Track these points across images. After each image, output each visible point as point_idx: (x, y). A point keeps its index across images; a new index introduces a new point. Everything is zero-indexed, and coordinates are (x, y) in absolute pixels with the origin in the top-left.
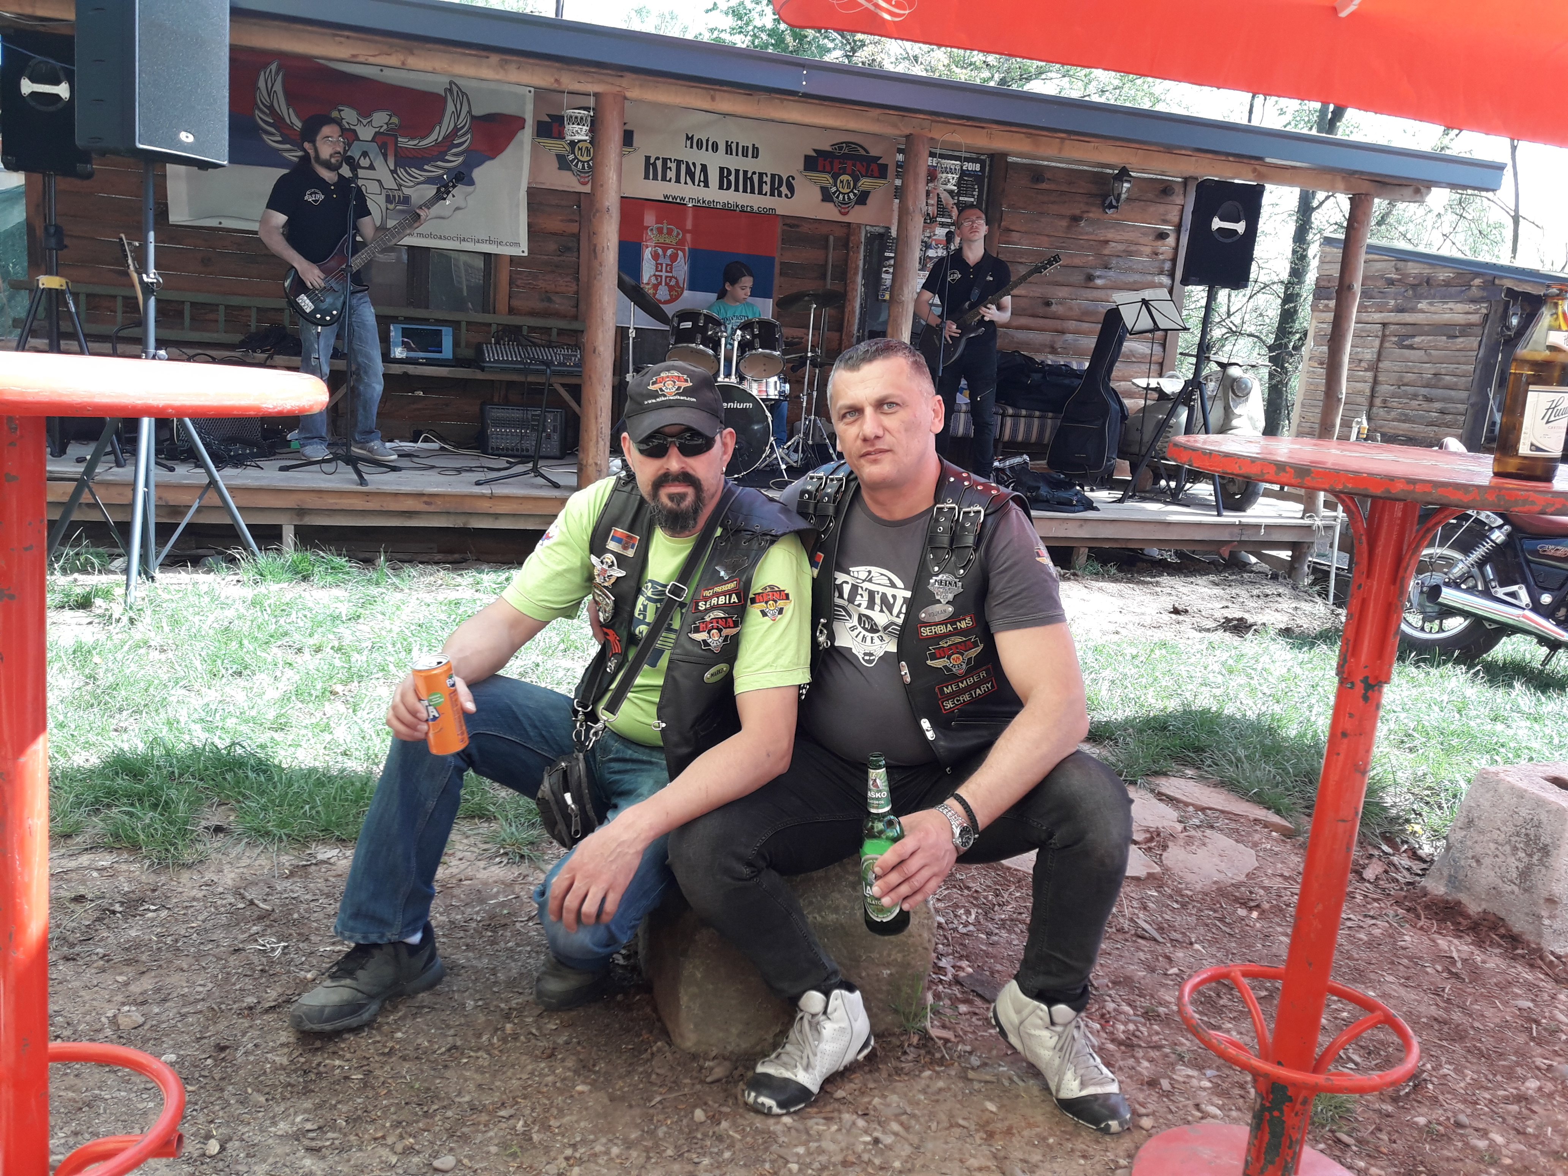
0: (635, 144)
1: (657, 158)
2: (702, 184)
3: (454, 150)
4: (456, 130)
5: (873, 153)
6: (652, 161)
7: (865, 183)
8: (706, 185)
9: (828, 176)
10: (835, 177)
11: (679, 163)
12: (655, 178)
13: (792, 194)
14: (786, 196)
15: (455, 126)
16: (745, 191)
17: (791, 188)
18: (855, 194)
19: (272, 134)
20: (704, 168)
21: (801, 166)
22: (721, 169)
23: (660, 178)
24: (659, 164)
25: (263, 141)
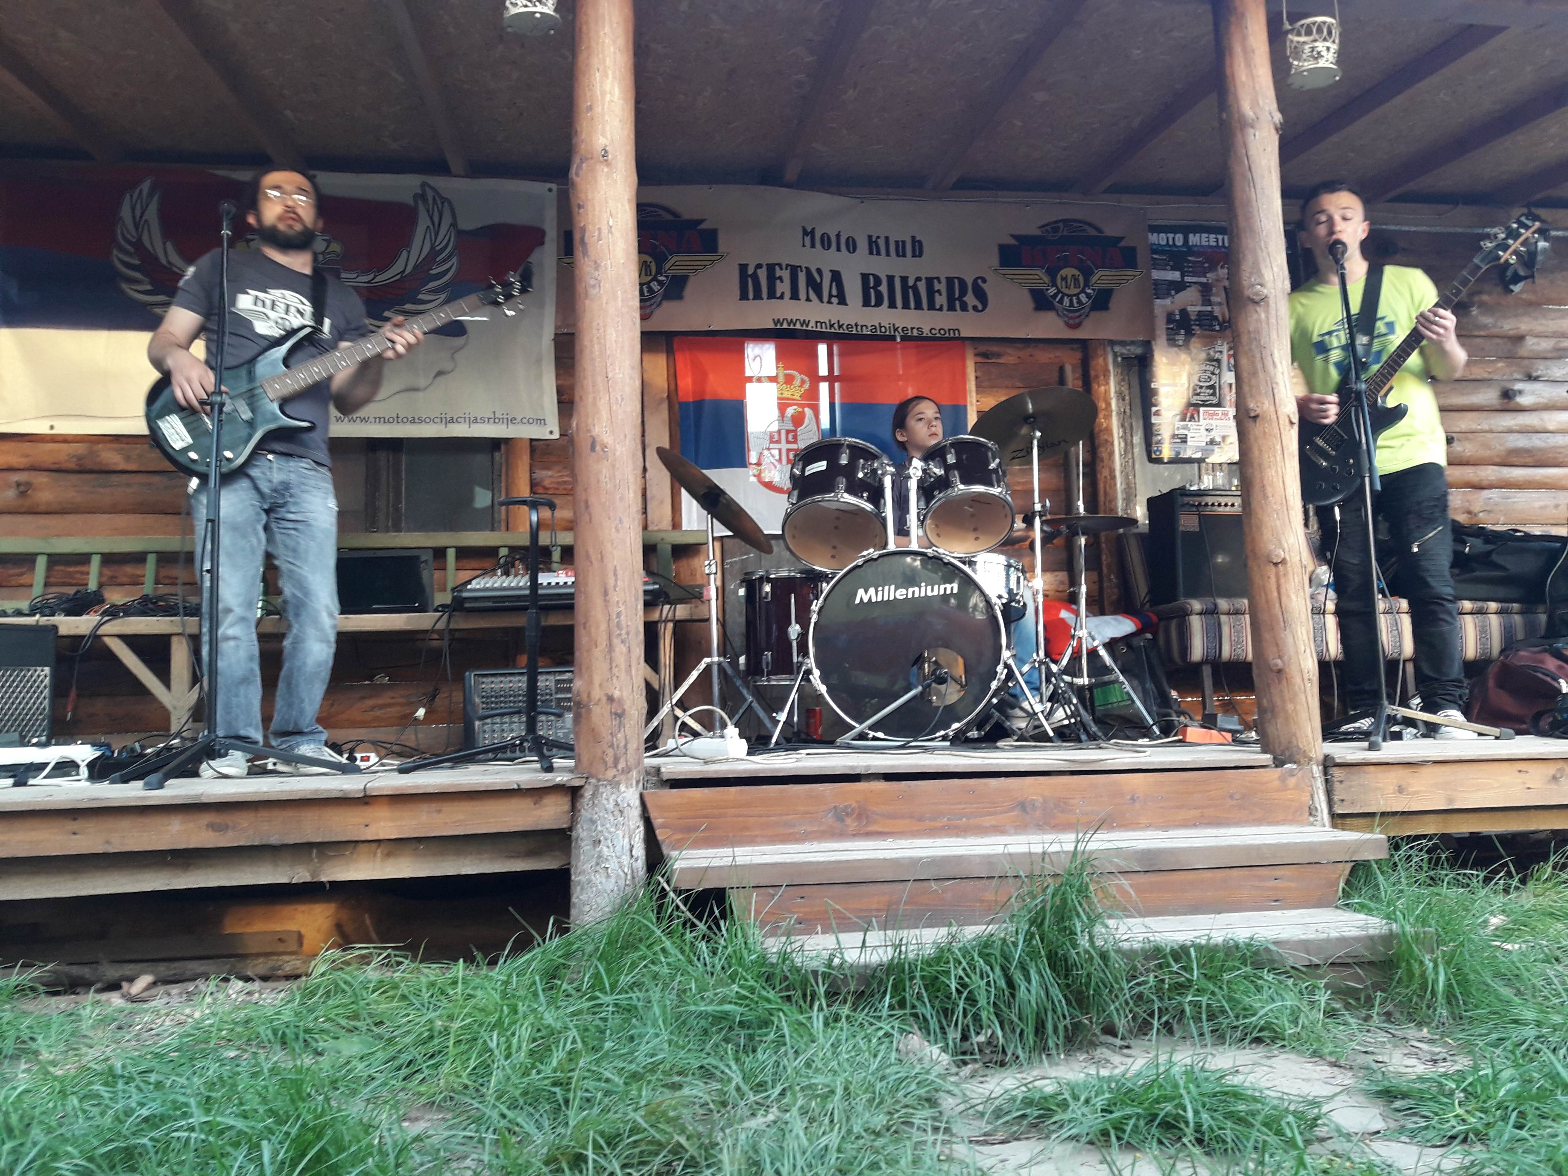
0: (722, 248)
1: (759, 266)
2: (835, 300)
3: (432, 285)
4: (434, 253)
5: (1110, 231)
6: (750, 271)
7: (1102, 277)
8: (842, 301)
9: (1041, 273)
10: (1052, 273)
11: (794, 270)
12: (758, 296)
13: (985, 304)
14: (975, 308)
15: (433, 248)
16: (906, 306)
17: (981, 296)
18: (1088, 296)
19: (137, 281)
20: (836, 277)
21: (995, 261)
22: (865, 277)
23: (765, 294)
24: (762, 274)
25: (122, 292)
